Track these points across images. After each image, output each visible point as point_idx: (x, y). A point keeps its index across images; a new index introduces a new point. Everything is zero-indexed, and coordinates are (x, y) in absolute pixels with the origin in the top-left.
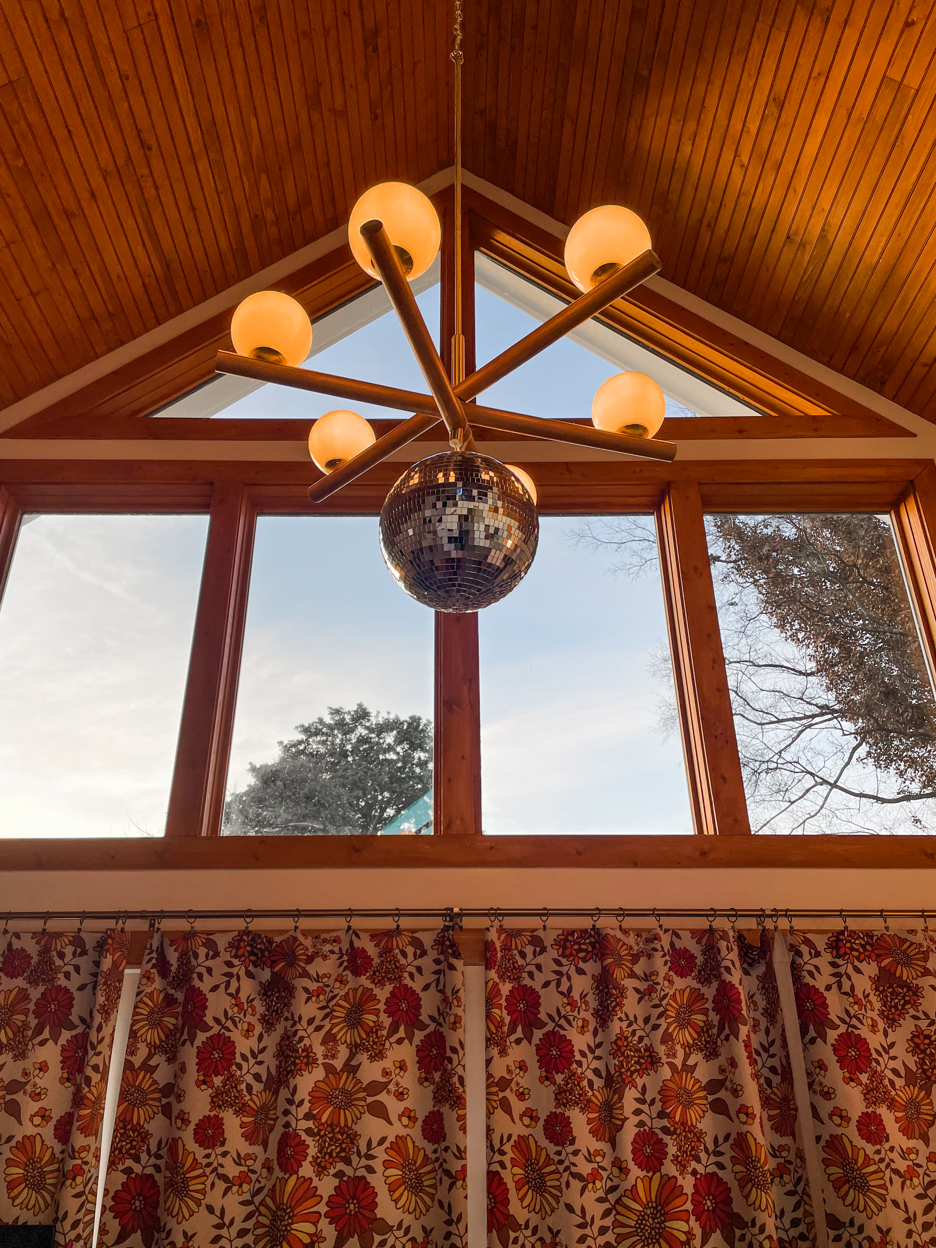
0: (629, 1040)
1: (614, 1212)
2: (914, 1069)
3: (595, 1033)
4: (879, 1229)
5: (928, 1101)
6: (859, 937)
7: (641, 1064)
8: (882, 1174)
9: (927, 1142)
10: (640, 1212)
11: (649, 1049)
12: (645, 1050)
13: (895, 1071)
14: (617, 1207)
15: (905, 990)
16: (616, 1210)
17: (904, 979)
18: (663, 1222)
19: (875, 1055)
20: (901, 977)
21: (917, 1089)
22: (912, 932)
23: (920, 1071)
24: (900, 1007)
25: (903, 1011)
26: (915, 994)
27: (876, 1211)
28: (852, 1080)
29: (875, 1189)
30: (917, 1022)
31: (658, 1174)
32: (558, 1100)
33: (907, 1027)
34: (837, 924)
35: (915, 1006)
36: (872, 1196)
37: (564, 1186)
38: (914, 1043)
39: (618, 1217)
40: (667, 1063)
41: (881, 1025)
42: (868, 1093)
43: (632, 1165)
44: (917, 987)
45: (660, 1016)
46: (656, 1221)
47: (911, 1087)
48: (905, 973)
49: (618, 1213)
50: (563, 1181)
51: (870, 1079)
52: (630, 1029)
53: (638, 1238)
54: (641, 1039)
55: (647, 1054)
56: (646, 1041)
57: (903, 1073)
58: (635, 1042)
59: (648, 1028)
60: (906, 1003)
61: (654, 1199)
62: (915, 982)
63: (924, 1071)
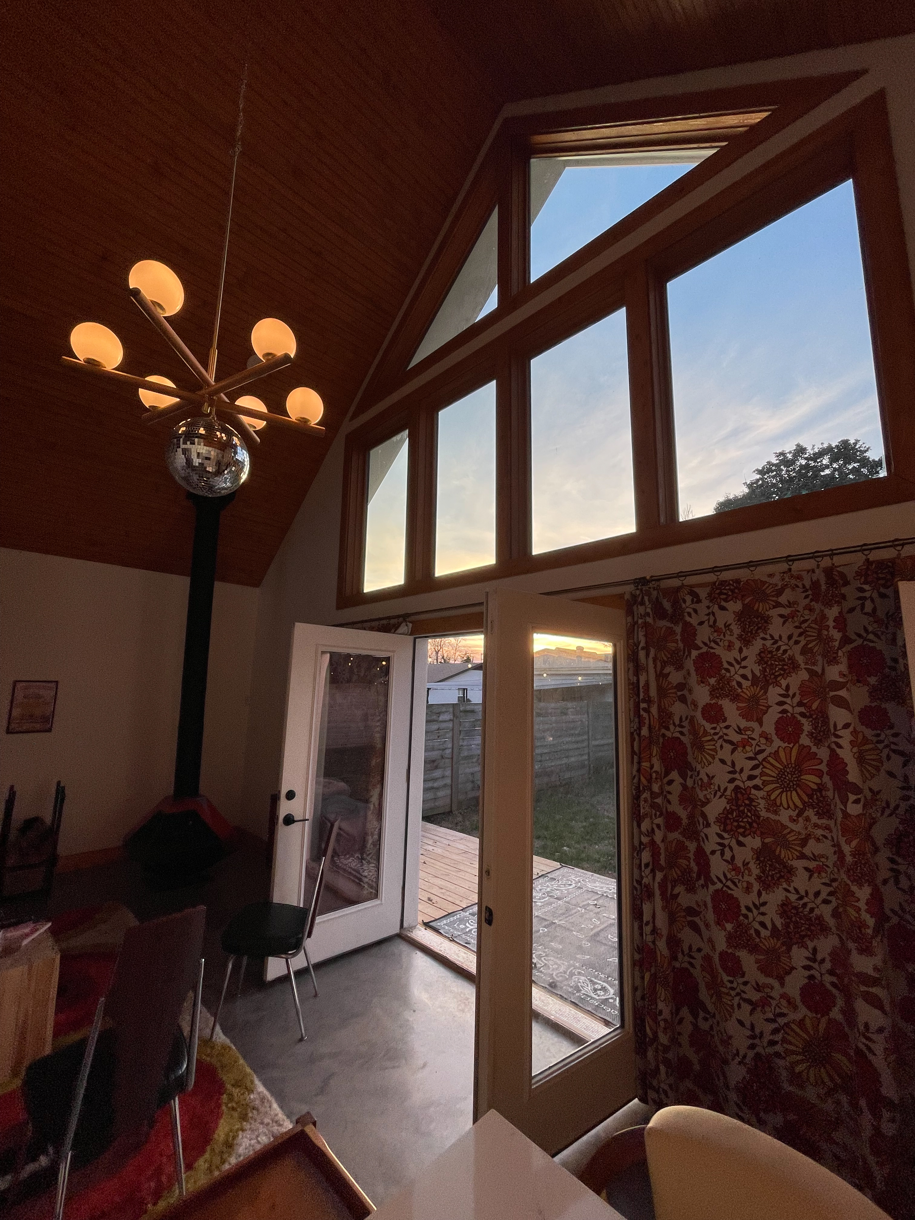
0: (774, 653)
1: (761, 767)
2: (758, 675)
3: (741, 650)
4: (707, 775)
5: (765, 697)
6: (730, 584)
7: (784, 670)
8: (715, 742)
9: (761, 725)
10: (781, 769)
11: (791, 658)
12: (789, 659)
13: (744, 677)
14: (764, 763)
15: (759, 619)
16: (763, 765)
17: (760, 611)
18: (799, 776)
19: (726, 665)
20: (758, 610)
21: (759, 688)
22: (771, 575)
23: (762, 676)
24: (754, 632)
25: (757, 635)
26: (766, 622)
27: (707, 764)
28: (703, 683)
29: (708, 751)
30: (764, 642)
31: (797, 745)
32: (713, 695)
33: (757, 645)
34: (711, 578)
35: (765, 630)
36: (705, 754)
37: (718, 749)
38: (760, 657)
39: (764, 770)
40: (805, 668)
41: (738, 644)
42: (713, 691)
43: (774, 737)
44: (768, 617)
45: (800, 635)
46: (794, 776)
47: (755, 687)
48: (760, 607)
49: (764, 767)
50: (718, 745)
51: (718, 682)
52: (775, 646)
53: (778, 785)
54: (785, 651)
55: (790, 662)
56: (789, 652)
57: (750, 678)
58: (779, 655)
59: (792, 642)
60: (759, 628)
61: (793, 762)
62: (766, 613)
63: (765, 676)
